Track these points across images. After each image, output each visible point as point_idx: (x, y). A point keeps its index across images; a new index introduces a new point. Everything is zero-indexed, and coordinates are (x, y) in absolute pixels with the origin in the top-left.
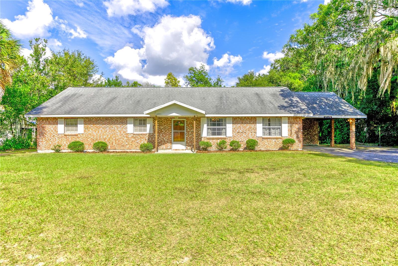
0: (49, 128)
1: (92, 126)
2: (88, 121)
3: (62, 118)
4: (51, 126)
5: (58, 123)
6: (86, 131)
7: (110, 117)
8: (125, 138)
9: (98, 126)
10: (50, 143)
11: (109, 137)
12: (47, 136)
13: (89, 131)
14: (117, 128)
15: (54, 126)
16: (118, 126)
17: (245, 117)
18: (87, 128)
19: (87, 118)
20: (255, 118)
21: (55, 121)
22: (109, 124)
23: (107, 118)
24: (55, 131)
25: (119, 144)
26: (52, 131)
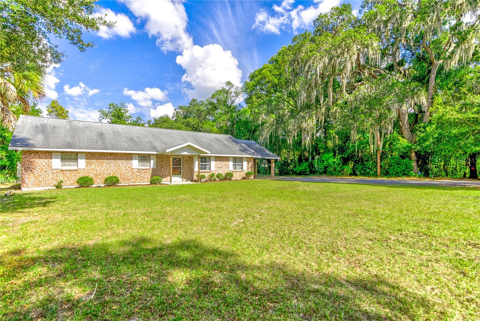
0: (40, 163)
1: (95, 161)
2: (90, 156)
3: (57, 152)
4: (42, 160)
5: (53, 157)
6: (87, 166)
7: (115, 153)
8: (130, 173)
9: (102, 161)
10: (42, 179)
11: (114, 171)
12: (37, 171)
13: (91, 166)
14: (122, 164)
15: (46, 160)
16: (123, 161)
17: (222, 157)
18: (89, 163)
19: (89, 153)
20: (228, 157)
21: (49, 155)
22: (114, 159)
23: (111, 154)
24: (48, 166)
25: (124, 178)
26: (44, 166)
